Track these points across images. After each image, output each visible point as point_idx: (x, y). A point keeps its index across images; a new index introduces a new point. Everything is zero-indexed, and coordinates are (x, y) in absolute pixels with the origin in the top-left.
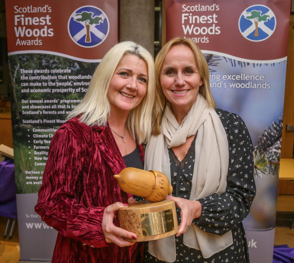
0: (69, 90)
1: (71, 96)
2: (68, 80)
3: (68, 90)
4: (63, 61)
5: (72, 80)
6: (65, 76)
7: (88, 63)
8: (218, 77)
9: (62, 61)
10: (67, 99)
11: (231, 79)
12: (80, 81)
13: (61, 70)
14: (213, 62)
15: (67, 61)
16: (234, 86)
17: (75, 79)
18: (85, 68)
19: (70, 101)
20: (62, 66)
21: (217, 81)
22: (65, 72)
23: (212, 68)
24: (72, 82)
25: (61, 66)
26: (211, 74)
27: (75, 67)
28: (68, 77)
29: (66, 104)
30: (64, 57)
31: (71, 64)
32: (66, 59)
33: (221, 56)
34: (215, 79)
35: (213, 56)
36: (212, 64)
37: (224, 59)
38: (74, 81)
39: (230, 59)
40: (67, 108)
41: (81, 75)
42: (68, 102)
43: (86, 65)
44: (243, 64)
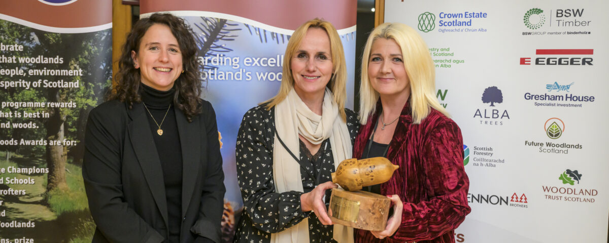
0: (20, 83)
1: (23, 95)
2: (18, 65)
3: (16, 82)
4: (8, 28)
5: (25, 64)
6: (12, 57)
7: (56, 34)
8: (236, 60)
9: (6, 29)
10: (14, 101)
11: (258, 65)
12: (40, 66)
13: (4, 46)
14: (226, 35)
15: (16, 30)
16: (264, 78)
17: (30, 63)
18: (51, 43)
19: (20, 103)
20: (7, 38)
21: (234, 67)
22: (12, 49)
23: (225, 45)
24: (26, 68)
25: (5, 39)
26: (224, 55)
27: (31, 41)
28: (17, 60)
29: (12, 109)
30: (9, 22)
31: (24, 36)
32: (13, 26)
33: (240, 23)
34: (230, 64)
35: (227, 22)
36: (225, 38)
37: (247, 29)
38: (30, 68)
39: (257, 29)
40: (16, 116)
41: (42, 56)
42: (17, 105)
43: (51, 38)
44: (280, 38)
